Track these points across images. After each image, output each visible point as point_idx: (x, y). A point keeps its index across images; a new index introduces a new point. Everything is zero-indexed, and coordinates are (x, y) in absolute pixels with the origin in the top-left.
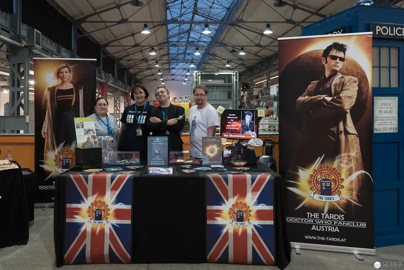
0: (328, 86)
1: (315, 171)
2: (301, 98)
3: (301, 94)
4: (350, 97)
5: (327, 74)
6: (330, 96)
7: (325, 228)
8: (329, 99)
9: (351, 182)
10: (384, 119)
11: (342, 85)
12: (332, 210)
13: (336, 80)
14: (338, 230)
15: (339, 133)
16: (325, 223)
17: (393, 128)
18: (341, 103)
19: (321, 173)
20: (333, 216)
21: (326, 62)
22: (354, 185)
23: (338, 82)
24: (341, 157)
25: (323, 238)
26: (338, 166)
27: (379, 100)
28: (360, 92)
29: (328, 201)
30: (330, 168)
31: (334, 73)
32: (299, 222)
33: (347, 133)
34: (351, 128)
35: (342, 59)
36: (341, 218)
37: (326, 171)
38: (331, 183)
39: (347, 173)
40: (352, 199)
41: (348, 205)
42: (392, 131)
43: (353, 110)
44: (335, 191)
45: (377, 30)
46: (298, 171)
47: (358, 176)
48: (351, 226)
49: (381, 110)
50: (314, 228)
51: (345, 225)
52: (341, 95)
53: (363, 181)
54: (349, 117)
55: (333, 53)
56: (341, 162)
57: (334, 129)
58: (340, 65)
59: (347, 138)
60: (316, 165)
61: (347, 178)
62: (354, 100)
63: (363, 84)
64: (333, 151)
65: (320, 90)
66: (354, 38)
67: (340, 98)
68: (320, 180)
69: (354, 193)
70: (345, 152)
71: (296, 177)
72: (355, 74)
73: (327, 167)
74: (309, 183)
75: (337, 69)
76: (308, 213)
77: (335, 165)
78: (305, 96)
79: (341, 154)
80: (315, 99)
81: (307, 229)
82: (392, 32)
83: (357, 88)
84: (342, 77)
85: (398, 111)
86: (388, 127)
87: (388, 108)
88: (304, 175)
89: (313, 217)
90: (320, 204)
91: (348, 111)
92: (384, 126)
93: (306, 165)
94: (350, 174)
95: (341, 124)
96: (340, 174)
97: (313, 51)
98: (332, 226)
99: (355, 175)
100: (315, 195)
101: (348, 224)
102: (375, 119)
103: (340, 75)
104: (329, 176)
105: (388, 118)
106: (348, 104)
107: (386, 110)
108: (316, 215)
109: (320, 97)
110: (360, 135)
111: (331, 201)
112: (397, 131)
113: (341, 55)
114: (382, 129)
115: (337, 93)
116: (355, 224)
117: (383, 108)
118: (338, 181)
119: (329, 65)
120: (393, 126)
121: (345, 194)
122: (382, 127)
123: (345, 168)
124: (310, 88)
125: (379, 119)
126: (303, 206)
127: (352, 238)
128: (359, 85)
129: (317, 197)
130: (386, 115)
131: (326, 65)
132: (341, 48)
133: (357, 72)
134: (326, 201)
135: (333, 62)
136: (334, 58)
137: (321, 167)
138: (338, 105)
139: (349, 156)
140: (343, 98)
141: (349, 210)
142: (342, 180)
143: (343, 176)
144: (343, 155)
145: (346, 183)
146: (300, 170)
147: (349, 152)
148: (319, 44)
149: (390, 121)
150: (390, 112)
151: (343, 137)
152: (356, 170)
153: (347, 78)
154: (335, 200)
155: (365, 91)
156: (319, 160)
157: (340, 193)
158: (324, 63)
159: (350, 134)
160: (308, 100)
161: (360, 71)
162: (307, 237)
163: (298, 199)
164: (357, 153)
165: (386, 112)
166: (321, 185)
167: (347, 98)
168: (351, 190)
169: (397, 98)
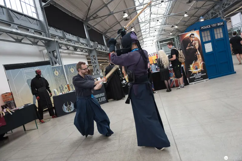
0: (192, 44)
1: (193, 65)
2: (187, 48)
3: (187, 47)
5: (191, 41)
8: (193, 47)
11: (195, 43)
12: (199, 73)
13: (194, 42)
14: (201, 77)
16: (198, 76)
18: (195, 47)
25: (198, 80)
27: (206, 45)
28: (199, 44)
31: (193, 41)
32: (192, 78)
33: (198, 54)
34: (199, 53)
35: (194, 37)
36: (201, 74)
37: (196, 64)
40: (202, 69)
41: (201, 71)
42: (211, 51)
43: (198, 48)
44: (198, 68)
48: (203, 75)
50: (196, 78)
53: (203, 64)
54: (198, 50)
55: (192, 36)
57: (195, 54)
58: (194, 38)
62: (198, 46)
64: (196, 59)
66: (195, 32)
68: (195, 66)
71: (190, 67)
74: (193, 68)
77: (197, 62)
81: (194, 78)
82: (206, 27)
87: (209, 46)
88: (191, 66)
90: (196, 72)
93: (191, 64)
95: (196, 52)
99: (201, 64)
103: (194, 41)
105: (209, 48)
106: (197, 47)
108: (196, 75)
109: (191, 47)
110: (201, 54)
111: (198, 71)
113: (193, 36)
115: (194, 45)
118: (198, 66)
119: (192, 39)
121: (200, 68)
122: (208, 51)
123: (199, 62)
124: (189, 45)
126: (193, 74)
127: (204, 77)
129: (195, 70)
132: (193, 35)
135: (192, 38)
136: (192, 37)
139: (199, 59)
141: (202, 72)
143: (199, 64)
145: (200, 66)
148: (188, 35)
151: (197, 55)
152: (202, 62)
153: (196, 41)
156: (194, 62)
158: (190, 39)
160: (189, 48)
161: (198, 39)
162: (195, 80)
163: (191, 72)
164: (201, 58)
168: (201, 67)
169: (211, 43)
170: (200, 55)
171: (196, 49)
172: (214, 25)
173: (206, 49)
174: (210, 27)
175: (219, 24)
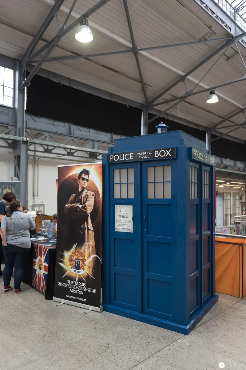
0: (80, 198)
1: (72, 253)
2: (67, 205)
3: (66, 203)
4: (90, 205)
5: (80, 190)
6: (81, 204)
7: (76, 291)
8: (80, 206)
9: (90, 262)
10: (122, 222)
11: (87, 197)
12: (80, 280)
13: (84, 194)
14: (82, 293)
15: (85, 229)
16: (76, 288)
17: (129, 229)
18: (86, 209)
19: (75, 255)
20: (80, 284)
21: (80, 182)
22: (91, 264)
23: (85, 195)
24: (85, 245)
25: (75, 298)
26: (84, 251)
27: (118, 208)
28: (95, 202)
29: (78, 273)
30: (80, 252)
31: (83, 189)
32: (63, 286)
33: (88, 229)
34: (91, 227)
35: (87, 180)
36: (84, 285)
37: (78, 254)
38: (80, 262)
39: (88, 256)
40: (90, 273)
41: (88, 277)
42: (128, 231)
43: (92, 213)
44: (81, 267)
45: (111, 158)
46: (64, 253)
47: (93, 258)
48: (89, 291)
49: (120, 215)
50: (71, 290)
51: (86, 290)
52: (86, 204)
53: (96, 261)
54: (89, 218)
55: (83, 176)
56: (85, 249)
57: (82, 226)
58: (86, 183)
59: (88, 232)
60: (73, 249)
61: (87, 259)
62: (92, 207)
63: (97, 197)
65: (76, 200)
66: (93, 166)
67: (85, 206)
68: (75, 259)
69: (91, 269)
70: (87, 242)
71: (62, 257)
72: (93, 190)
73: (79, 251)
74: (69, 261)
75: (85, 187)
76: (68, 281)
77: (82, 250)
78: (68, 204)
79: (85, 243)
80: (74, 206)
82: (122, 158)
83: (94, 200)
84: (87, 192)
86: (125, 227)
87: (125, 214)
88: (67, 255)
89: (70, 283)
90: (74, 275)
91: (89, 215)
92: (122, 227)
93: (68, 249)
94: (89, 257)
95: (86, 223)
96: (84, 256)
97: (74, 174)
98: (80, 290)
99: (91, 258)
100: (72, 269)
101: (88, 290)
103: (86, 191)
104: (79, 257)
106: (89, 210)
107: (124, 215)
108: (72, 282)
109: (76, 205)
111: (80, 273)
112: (132, 232)
114: (121, 229)
115: (84, 203)
116: (91, 290)
117: (121, 213)
118: (83, 260)
119: (81, 184)
120: (129, 228)
121: (86, 271)
123: (87, 252)
124: (71, 199)
125: (119, 221)
126: (66, 276)
128: (95, 198)
129: (73, 270)
131: (79, 184)
132: (87, 173)
133: (94, 189)
134: (77, 273)
135: (82, 182)
136: (83, 179)
137: (75, 251)
138: (84, 210)
139: (89, 245)
140: (87, 206)
141: (88, 281)
142: (85, 260)
143: (86, 258)
144: (86, 244)
145: (87, 263)
146: (65, 252)
147: (89, 242)
148: (76, 170)
149: (127, 224)
150: (127, 217)
151: (86, 231)
152: (92, 255)
153: (90, 192)
154: (82, 273)
155: (98, 202)
156: (75, 246)
157: (84, 269)
158: (79, 182)
159: (90, 230)
160: (70, 206)
161: (95, 189)
162: (67, 296)
163: (63, 271)
164: (93, 243)
165: (123, 217)
166: (75, 262)
167: (89, 206)
168: (89, 267)
169: (132, 206)
170: (91, 234)
171: (86, 213)
172: (142, 155)
173: (117, 222)
174: (132, 158)
175: (159, 153)
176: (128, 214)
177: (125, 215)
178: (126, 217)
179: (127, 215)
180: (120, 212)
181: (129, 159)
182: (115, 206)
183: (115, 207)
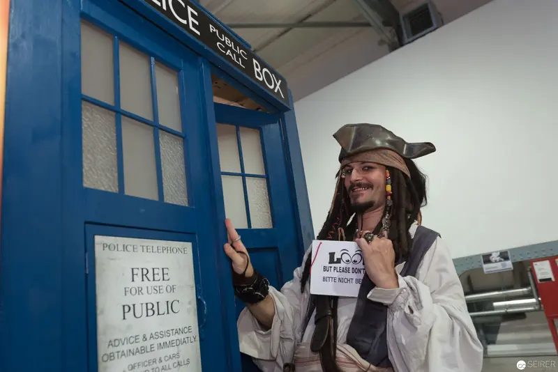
10: (147, 344)
27: (120, 254)
49: (129, 300)
85: (199, 302)
87: (158, 290)
102: (103, 349)
105: (161, 334)
107: (153, 298)
117: (139, 291)
125: (125, 348)
130: (153, 324)
149: (171, 351)
150: (170, 307)
165: (152, 309)
169: (189, 246)
172: (227, 48)
173: (111, 357)
174: (194, 25)
175: (261, 71)
176: (173, 289)
177: (162, 298)
178: (163, 309)
179: (170, 297)
180: (131, 285)
181: (184, 22)
182: (98, 239)
183: (98, 249)
